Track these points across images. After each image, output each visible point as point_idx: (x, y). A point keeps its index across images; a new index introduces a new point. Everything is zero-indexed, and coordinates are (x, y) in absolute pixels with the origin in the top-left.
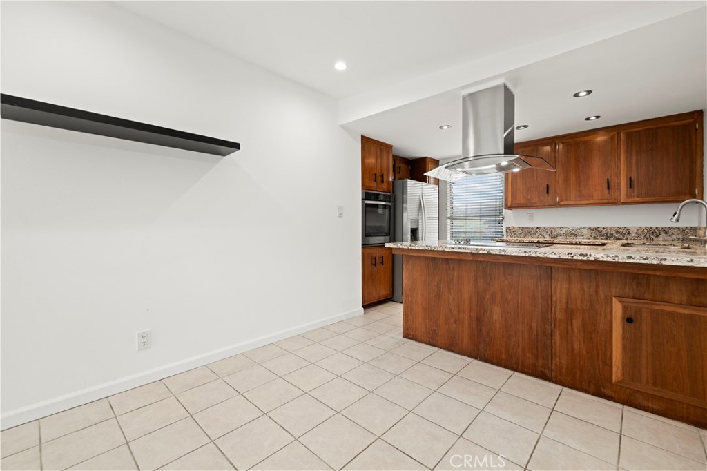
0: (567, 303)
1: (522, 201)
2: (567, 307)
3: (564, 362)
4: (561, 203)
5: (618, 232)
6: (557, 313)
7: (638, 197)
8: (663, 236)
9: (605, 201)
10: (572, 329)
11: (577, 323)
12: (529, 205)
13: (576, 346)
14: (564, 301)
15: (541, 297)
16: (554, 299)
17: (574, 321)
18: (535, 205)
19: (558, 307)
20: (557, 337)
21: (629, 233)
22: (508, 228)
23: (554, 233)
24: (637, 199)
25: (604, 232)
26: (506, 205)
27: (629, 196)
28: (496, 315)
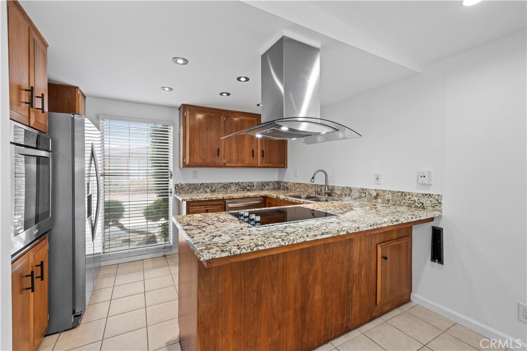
0: (359, 259)
1: (199, 161)
2: (359, 261)
3: (357, 308)
4: (227, 165)
5: (249, 186)
6: (355, 270)
7: (265, 163)
8: (267, 187)
9: (251, 165)
10: (361, 278)
11: (363, 272)
12: (204, 164)
13: (362, 291)
14: (358, 258)
15: (347, 260)
16: (353, 258)
17: (362, 272)
18: (209, 165)
19: (355, 264)
20: (354, 291)
21: (253, 186)
22: (176, 186)
23: (213, 188)
24: (265, 165)
25: (242, 186)
26: (184, 163)
27: (262, 163)
28: (317, 294)
